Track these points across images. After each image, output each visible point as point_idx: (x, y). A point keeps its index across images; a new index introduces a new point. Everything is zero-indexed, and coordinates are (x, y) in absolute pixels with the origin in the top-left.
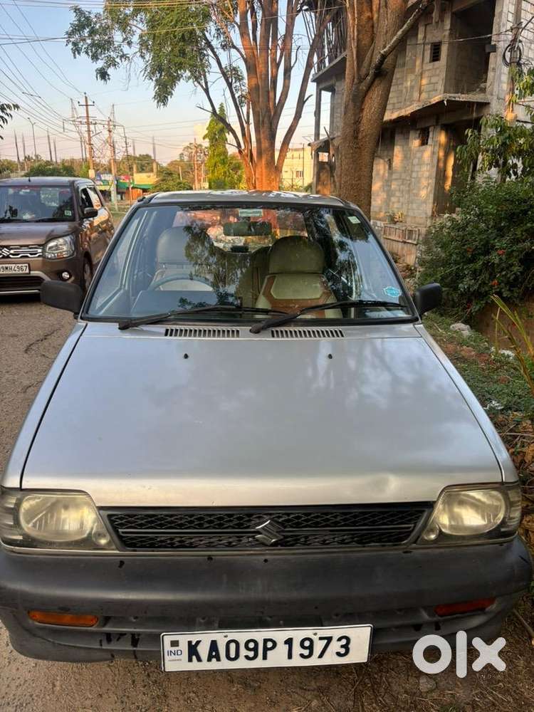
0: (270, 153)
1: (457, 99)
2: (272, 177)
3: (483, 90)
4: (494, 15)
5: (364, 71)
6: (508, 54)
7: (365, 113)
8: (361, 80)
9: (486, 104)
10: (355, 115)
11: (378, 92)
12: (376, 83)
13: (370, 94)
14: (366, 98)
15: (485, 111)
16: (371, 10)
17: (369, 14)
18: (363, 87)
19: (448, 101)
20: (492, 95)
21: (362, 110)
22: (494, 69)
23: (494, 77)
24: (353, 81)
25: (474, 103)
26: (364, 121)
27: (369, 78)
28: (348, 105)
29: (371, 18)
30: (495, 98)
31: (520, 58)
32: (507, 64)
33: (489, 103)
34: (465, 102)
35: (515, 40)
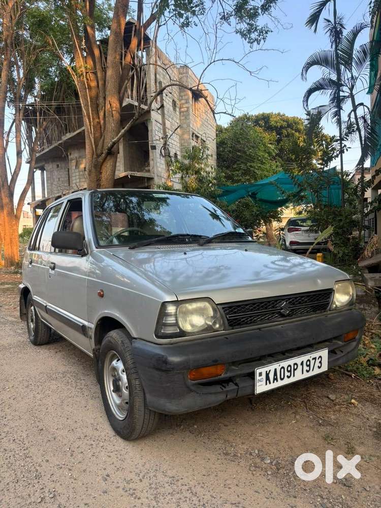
0: (10, 206)
1: (136, 175)
2: (14, 223)
3: (149, 171)
4: (148, 131)
5: (99, 152)
6: (163, 151)
7: (103, 175)
8: (98, 156)
9: (152, 179)
10: (97, 176)
11: (110, 163)
12: (108, 158)
13: (105, 164)
14: (103, 167)
15: (151, 182)
16: (99, 118)
17: (97, 120)
18: (100, 159)
19: (130, 176)
20: (154, 173)
21: (101, 173)
22: (153, 160)
23: (154, 163)
24: (93, 156)
25: (145, 177)
26: (103, 179)
27: (103, 155)
28: (91, 170)
29: (99, 123)
30: (156, 175)
31: (169, 154)
32: (163, 157)
33: (153, 178)
34: (140, 177)
35: (165, 144)
